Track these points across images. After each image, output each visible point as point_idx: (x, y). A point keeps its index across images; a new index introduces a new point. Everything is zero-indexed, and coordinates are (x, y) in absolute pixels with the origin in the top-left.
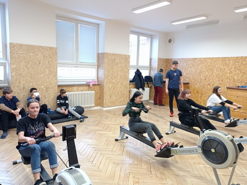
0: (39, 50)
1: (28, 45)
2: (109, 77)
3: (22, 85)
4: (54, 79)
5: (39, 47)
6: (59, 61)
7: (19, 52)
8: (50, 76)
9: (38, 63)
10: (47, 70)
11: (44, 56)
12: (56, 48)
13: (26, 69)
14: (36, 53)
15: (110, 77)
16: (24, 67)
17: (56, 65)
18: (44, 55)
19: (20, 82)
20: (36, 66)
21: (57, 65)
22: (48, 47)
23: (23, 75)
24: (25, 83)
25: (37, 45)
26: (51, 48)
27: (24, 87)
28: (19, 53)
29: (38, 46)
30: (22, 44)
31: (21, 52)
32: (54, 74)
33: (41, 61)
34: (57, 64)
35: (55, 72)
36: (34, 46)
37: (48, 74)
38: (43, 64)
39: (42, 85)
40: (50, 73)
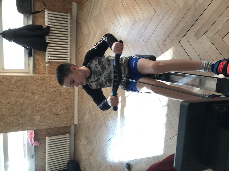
2: (22, 122)
15: (21, 119)
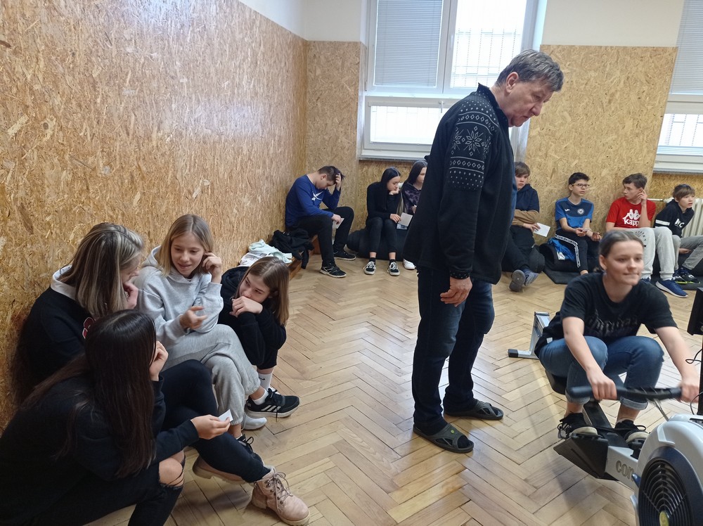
0: (617, 62)
1: (587, 47)
3: (550, 164)
4: (645, 150)
5: (618, 52)
6: (675, 93)
8: (636, 140)
9: (605, 101)
10: (629, 123)
11: (628, 78)
12: (675, 49)
13: (569, 119)
14: (607, 69)
16: (566, 114)
17: (661, 104)
18: (629, 75)
19: (546, 155)
20: (600, 110)
21: (665, 105)
22: (646, 49)
23: (558, 135)
24: (559, 158)
25: (614, 45)
26: (656, 51)
27: (554, 169)
29: (618, 49)
30: (571, 47)
32: (648, 136)
33: (617, 95)
34: (666, 103)
35: (656, 127)
36: (606, 47)
37: (631, 133)
38: (620, 104)
39: (604, 167)
40: (637, 131)
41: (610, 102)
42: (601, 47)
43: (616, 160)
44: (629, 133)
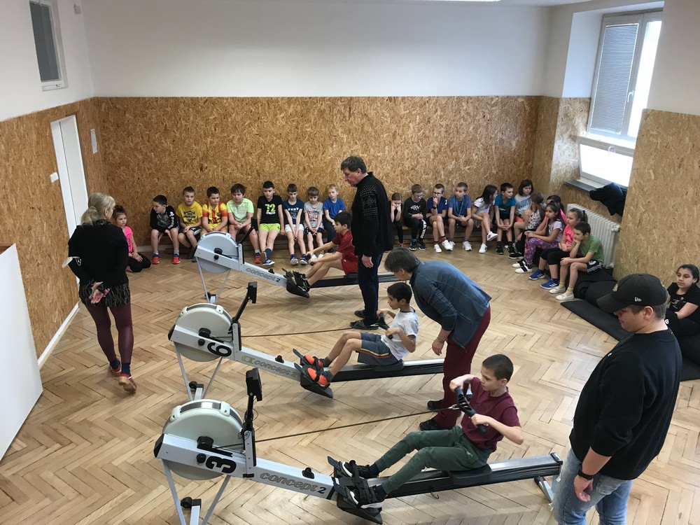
3: (638, 214)
5: (689, 120)
7: (651, 132)
9: (677, 165)
11: (694, 145)
13: (653, 177)
14: (681, 136)
16: (651, 171)
19: (637, 205)
20: (672, 172)
23: (645, 190)
27: (640, 219)
28: (651, 135)
29: (689, 116)
31: (655, 133)
33: (685, 161)
38: (686, 170)
39: (671, 228)
40: (696, 200)
41: (679, 167)
42: (678, 114)
43: (679, 224)
44: (690, 200)
